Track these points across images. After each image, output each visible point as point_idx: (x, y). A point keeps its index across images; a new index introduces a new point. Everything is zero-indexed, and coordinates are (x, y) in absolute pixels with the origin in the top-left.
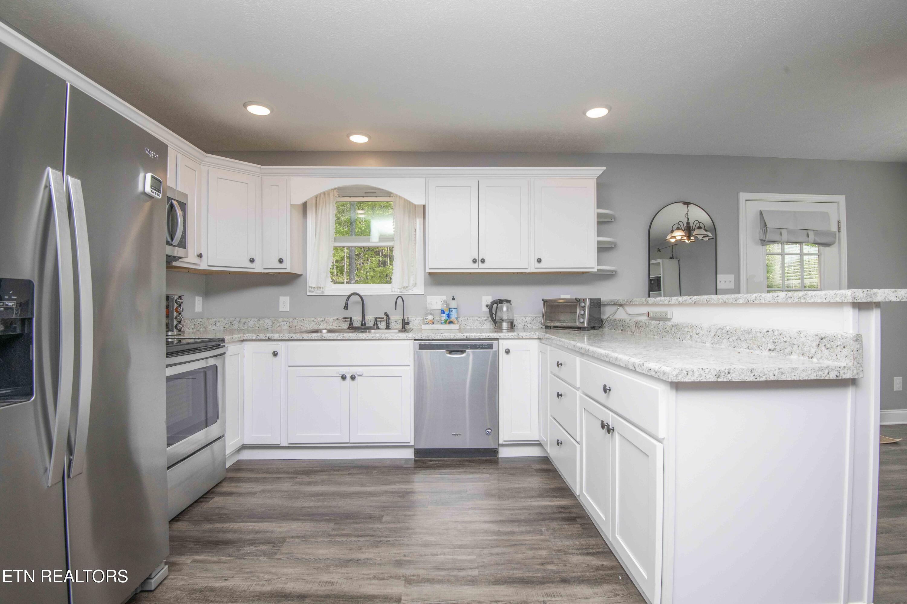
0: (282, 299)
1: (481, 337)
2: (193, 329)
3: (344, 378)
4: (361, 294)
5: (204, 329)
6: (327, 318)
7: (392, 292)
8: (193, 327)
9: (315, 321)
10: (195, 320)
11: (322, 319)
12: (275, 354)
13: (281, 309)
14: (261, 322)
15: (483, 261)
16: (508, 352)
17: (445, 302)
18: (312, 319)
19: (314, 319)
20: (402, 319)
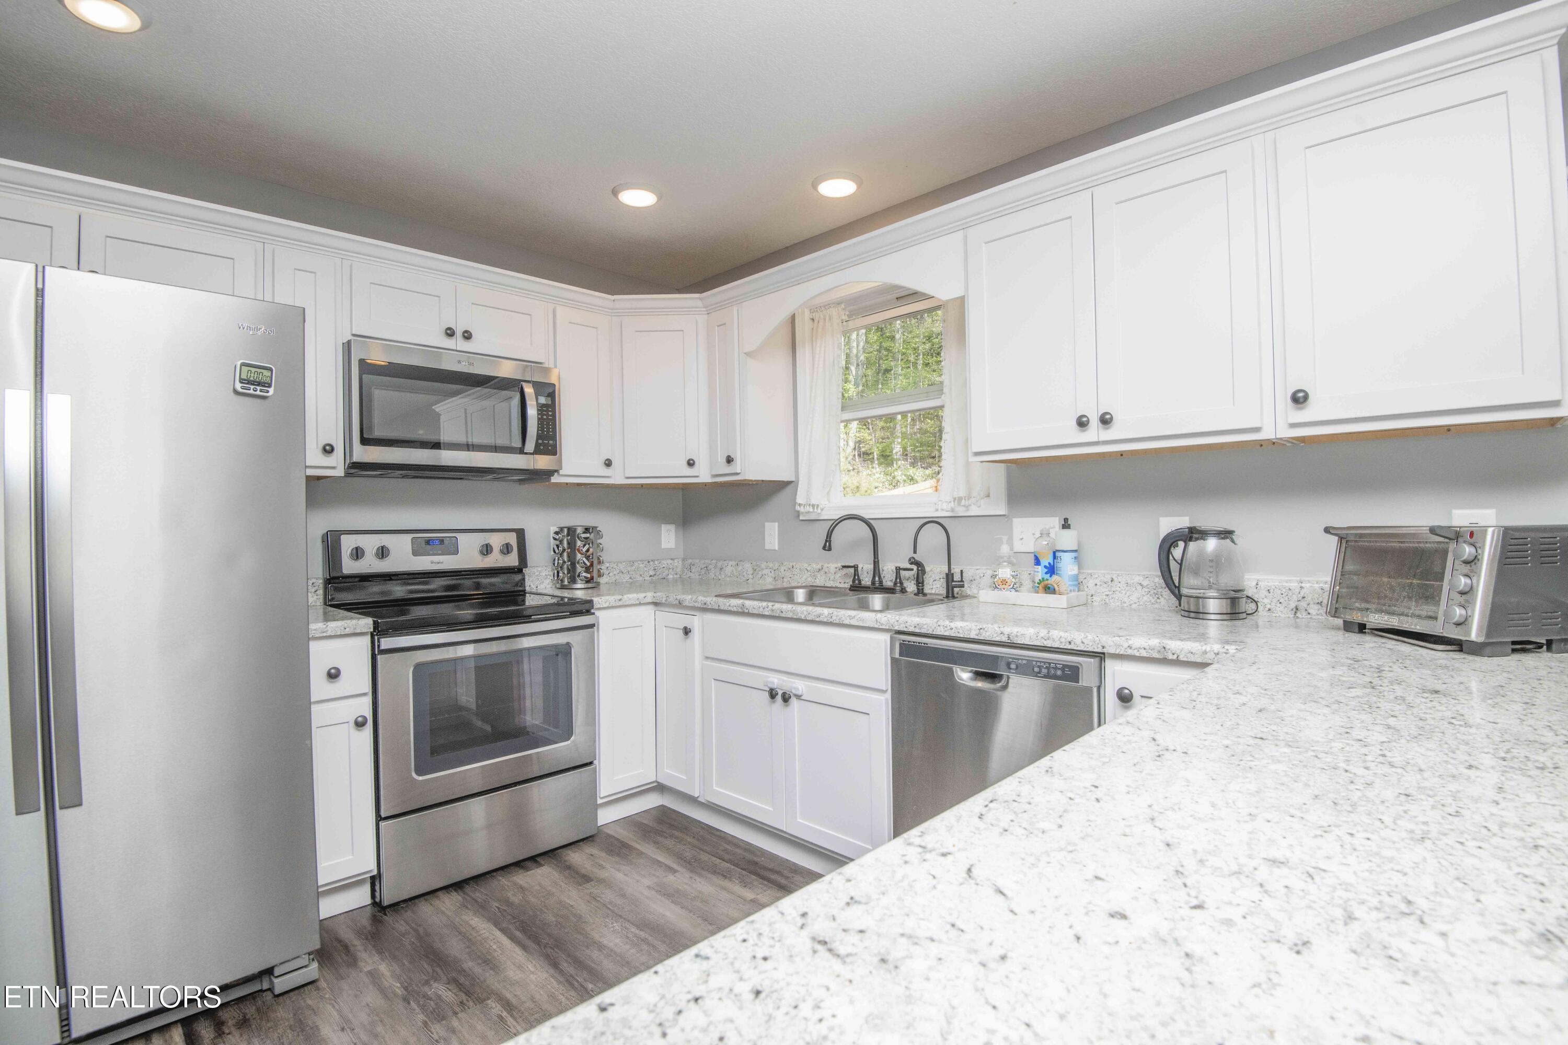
0: (768, 525)
1: (1049, 644)
2: (651, 576)
3: (772, 694)
4: (866, 516)
5: (675, 576)
6: (826, 565)
7: (937, 510)
8: (652, 573)
9: (809, 569)
10: (656, 562)
11: (819, 567)
12: (687, 631)
13: (767, 547)
14: (740, 568)
15: (1105, 420)
16: (1125, 698)
17: (1044, 534)
18: (806, 565)
19: (807, 565)
20: (947, 575)
